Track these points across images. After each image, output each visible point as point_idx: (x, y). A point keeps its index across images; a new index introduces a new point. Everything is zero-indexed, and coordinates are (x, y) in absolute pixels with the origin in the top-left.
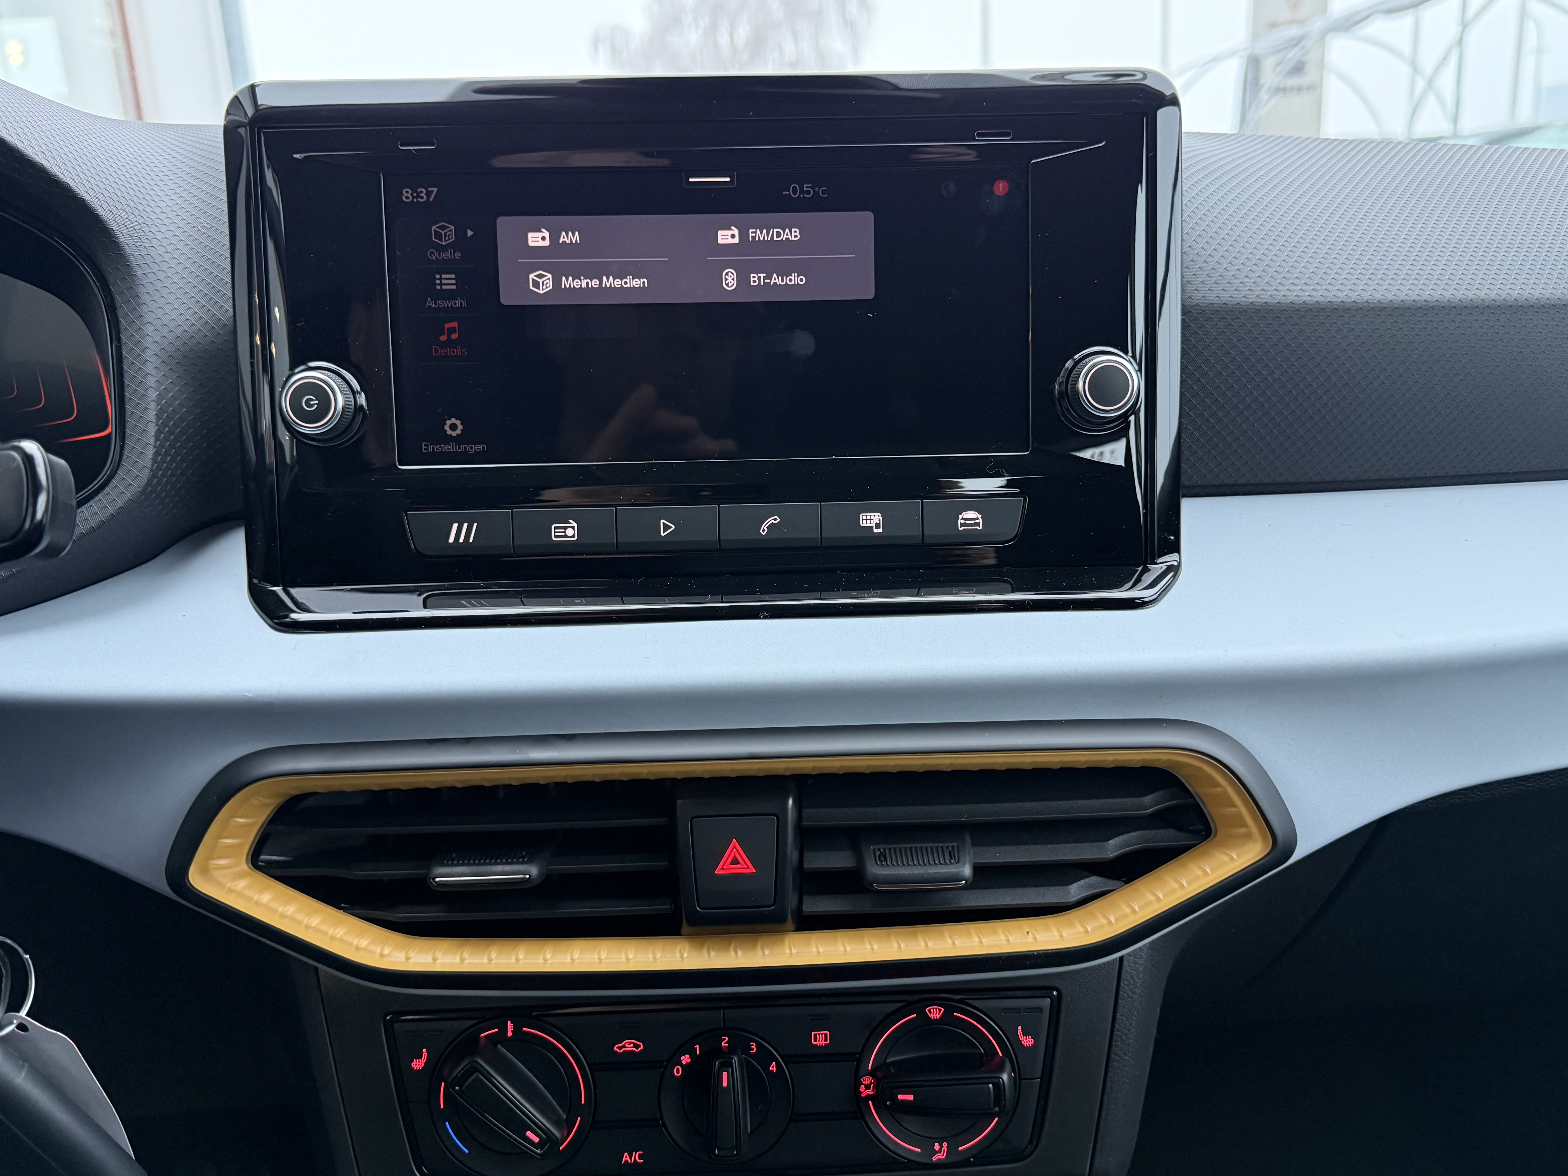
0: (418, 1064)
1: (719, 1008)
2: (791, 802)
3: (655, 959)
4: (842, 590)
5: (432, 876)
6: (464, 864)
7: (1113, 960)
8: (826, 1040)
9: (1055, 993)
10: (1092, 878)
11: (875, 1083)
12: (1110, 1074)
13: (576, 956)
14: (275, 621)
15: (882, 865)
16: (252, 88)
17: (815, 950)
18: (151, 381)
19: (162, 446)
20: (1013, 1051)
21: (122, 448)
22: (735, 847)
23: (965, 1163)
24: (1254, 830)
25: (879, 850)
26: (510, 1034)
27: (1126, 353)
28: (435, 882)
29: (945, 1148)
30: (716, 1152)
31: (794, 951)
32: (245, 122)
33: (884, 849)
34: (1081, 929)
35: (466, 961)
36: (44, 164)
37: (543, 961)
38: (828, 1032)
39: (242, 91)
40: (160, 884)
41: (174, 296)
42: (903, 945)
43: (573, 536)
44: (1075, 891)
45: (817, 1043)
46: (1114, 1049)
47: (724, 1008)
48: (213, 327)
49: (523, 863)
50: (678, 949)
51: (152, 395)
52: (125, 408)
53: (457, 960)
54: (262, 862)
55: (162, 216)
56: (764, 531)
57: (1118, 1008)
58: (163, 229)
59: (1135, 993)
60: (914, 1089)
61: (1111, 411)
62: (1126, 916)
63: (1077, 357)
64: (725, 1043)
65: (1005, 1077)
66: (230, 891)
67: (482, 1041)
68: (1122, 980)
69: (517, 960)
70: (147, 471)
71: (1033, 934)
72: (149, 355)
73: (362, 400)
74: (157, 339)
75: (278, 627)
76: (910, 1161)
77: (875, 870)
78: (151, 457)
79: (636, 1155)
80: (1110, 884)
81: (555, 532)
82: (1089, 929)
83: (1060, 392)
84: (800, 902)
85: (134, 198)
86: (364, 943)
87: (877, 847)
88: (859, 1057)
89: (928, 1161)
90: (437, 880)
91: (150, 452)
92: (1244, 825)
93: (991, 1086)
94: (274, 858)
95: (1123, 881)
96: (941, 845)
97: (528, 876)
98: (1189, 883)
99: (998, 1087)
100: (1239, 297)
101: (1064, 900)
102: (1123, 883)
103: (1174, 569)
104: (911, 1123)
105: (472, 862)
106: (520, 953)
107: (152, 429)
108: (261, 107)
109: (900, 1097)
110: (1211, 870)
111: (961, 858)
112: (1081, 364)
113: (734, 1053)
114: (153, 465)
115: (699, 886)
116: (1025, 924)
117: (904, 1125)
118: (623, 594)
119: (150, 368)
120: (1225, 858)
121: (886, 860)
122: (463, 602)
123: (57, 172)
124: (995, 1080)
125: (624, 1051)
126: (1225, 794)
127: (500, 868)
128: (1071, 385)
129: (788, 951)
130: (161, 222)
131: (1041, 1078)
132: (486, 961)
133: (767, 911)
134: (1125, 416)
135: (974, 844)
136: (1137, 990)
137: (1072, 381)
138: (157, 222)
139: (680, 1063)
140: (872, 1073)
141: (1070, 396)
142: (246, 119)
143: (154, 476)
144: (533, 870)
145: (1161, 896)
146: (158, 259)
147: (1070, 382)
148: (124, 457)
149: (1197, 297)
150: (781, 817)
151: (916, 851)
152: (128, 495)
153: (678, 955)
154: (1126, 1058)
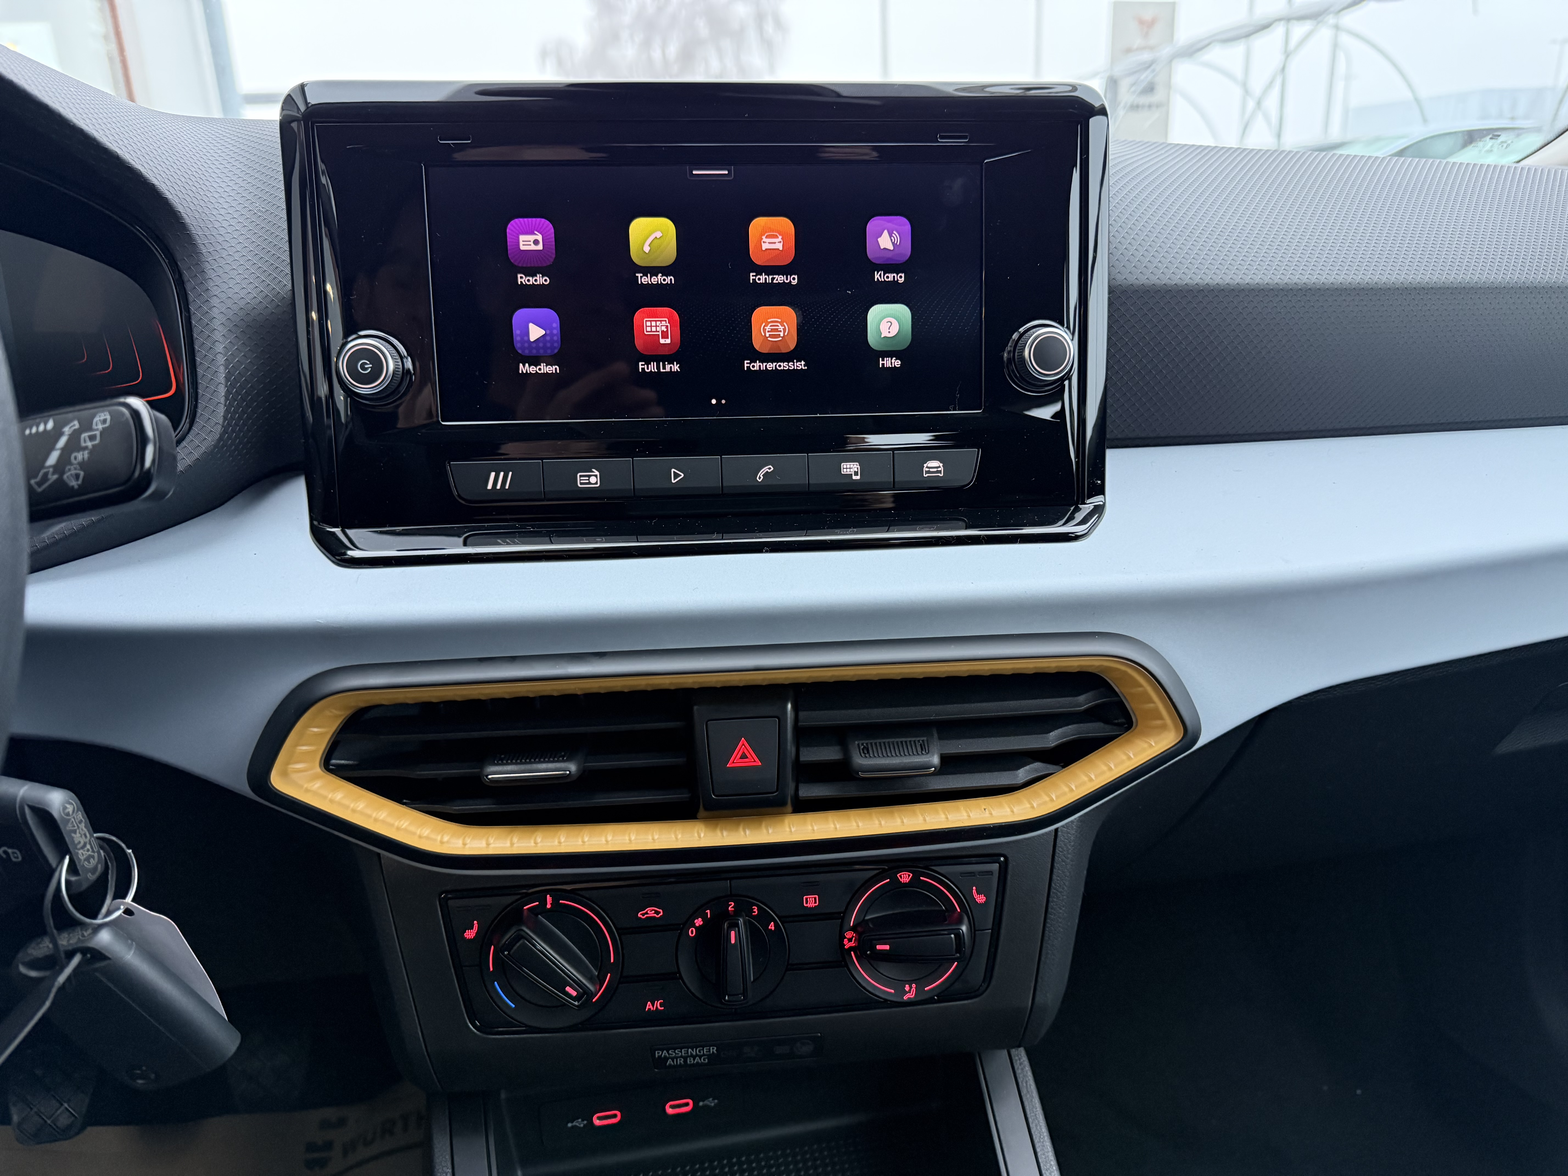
0: (470, 934)
1: (726, 879)
2: (789, 706)
3: (676, 838)
4: (827, 528)
5: (486, 774)
6: (512, 764)
7: (1050, 831)
8: (815, 903)
9: (1002, 859)
10: (1036, 764)
11: (857, 937)
12: (1048, 925)
13: (610, 838)
14: (337, 557)
15: (866, 757)
16: (302, 87)
17: (810, 828)
18: (220, 348)
19: (231, 405)
20: (968, 907)
21: (196, 406)
22: (743, 745)
23: (930, 1001)
24: (1168, 721)
25: (862, 744)
26: (549, 906)
27: (1063, 325)
28: (489, 779)
29: (914, 989)
30: (727, 998)
31: (793, 830)
32: (298, 117)
33: (867, 744)
34: (1028, 806)
35: (515, 845)
36: (119, 152)
37: (581, 843)
38: (817, 896)
39: (293, 90)
40: (242, 786)
41: (236, 272)
42: (883, 822)
43: (596, 483)
44: (1023, 774)
45: (808, 905)
46: (1051, 904)
47: (731, 879)
48: (273, 300)
49: (563, 761)
50: (696, 830)
51: (221, 359)
52: (196, 371)
53: (508, 844)
54: (333, 765)
55: (221, 201)
56: (760, 478)
57: (1055, 870)
58: (223, 212)
59: (1068, 858)
60: (892, 940)
61: (1051, 376)
62: (1064, 794)
63: (1022, 330)
64: (731, 908)
65: (964, 928)
66: (307, 791)
67: (525, 913)
68: (1057, 848)
69: (560, 843)
70: (220, 427)
71: (990, 811)
72: (216, 324)
73: (409, 364)
74: (223, 310)
75: (340, 563)
76: (886, 1000)
77: (860, 761)
78: (222, 414)
79: (658, 1004)
80: (1051, 768)
81: (580, 480)
82: (1035, 805)
83: (1009, 359)
84: (797, 790)
85: (196, 184)
86: (426, 832)
87: (861, 742)
88: (843, 916)
89: (899, 1000)
90: (490, 777)
91: (221, 410)
92: (1161, 717)
93: (953, 936)
94: (343, 762)
95: (1061, 766)
96: (914, 739)
97: (568, 772)
98: (1115, 766)
99: (959, 936)
100: (1154, 280)
101: (1013, 782)
102: (1061, 768)
103: (1099, 510)
104: (885, 968)
105: (519, 761)
106: (561, 837)
107: (222, 390)
108: (310, 105)
109: (878, 947)
110: (1134, 755)
111: (930, 749)
112: (1026, 335)
113: (741, 916)
114: (224, 422)
115: (714, 777)
116: (982, 802)
117: (881, 971)
118: (637, 533)
119: (217, 336)
120: (1146, 745)
121: (868, 752)
122: (499, 541)
123: (129, 159)
124: (956, 931)
125: (647, 917)
126: (1146, 693)
127: (544, 766)
128: (1018, 353)
129: (788, 829)
130: (221, 206)
131: (992, 929)
132: (532, 844)
133: (771, 796)
134: (1062, 380)
135: (940, 738)
136: (1069, 856)
137: (1019, 350)
138: (216, 205)
139: (693, 925)
140: (853, 929)
141: (1017, 362)
142: (298, 113)
143: (225, 432)
144: (572, 767)
145: (1093, 777)
146: (220, 239)
147: (1017, 351)
148: (198, 415)
149: (1120, 279)
150: (781, 719)
151: (893, 744)
152: (203, 449)
153: (696, 835)
154: (1061, 911)
